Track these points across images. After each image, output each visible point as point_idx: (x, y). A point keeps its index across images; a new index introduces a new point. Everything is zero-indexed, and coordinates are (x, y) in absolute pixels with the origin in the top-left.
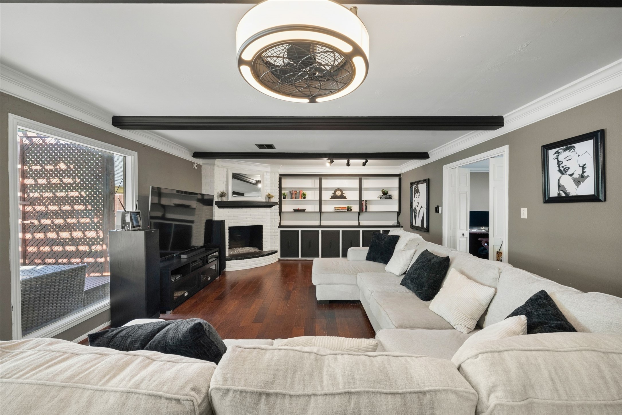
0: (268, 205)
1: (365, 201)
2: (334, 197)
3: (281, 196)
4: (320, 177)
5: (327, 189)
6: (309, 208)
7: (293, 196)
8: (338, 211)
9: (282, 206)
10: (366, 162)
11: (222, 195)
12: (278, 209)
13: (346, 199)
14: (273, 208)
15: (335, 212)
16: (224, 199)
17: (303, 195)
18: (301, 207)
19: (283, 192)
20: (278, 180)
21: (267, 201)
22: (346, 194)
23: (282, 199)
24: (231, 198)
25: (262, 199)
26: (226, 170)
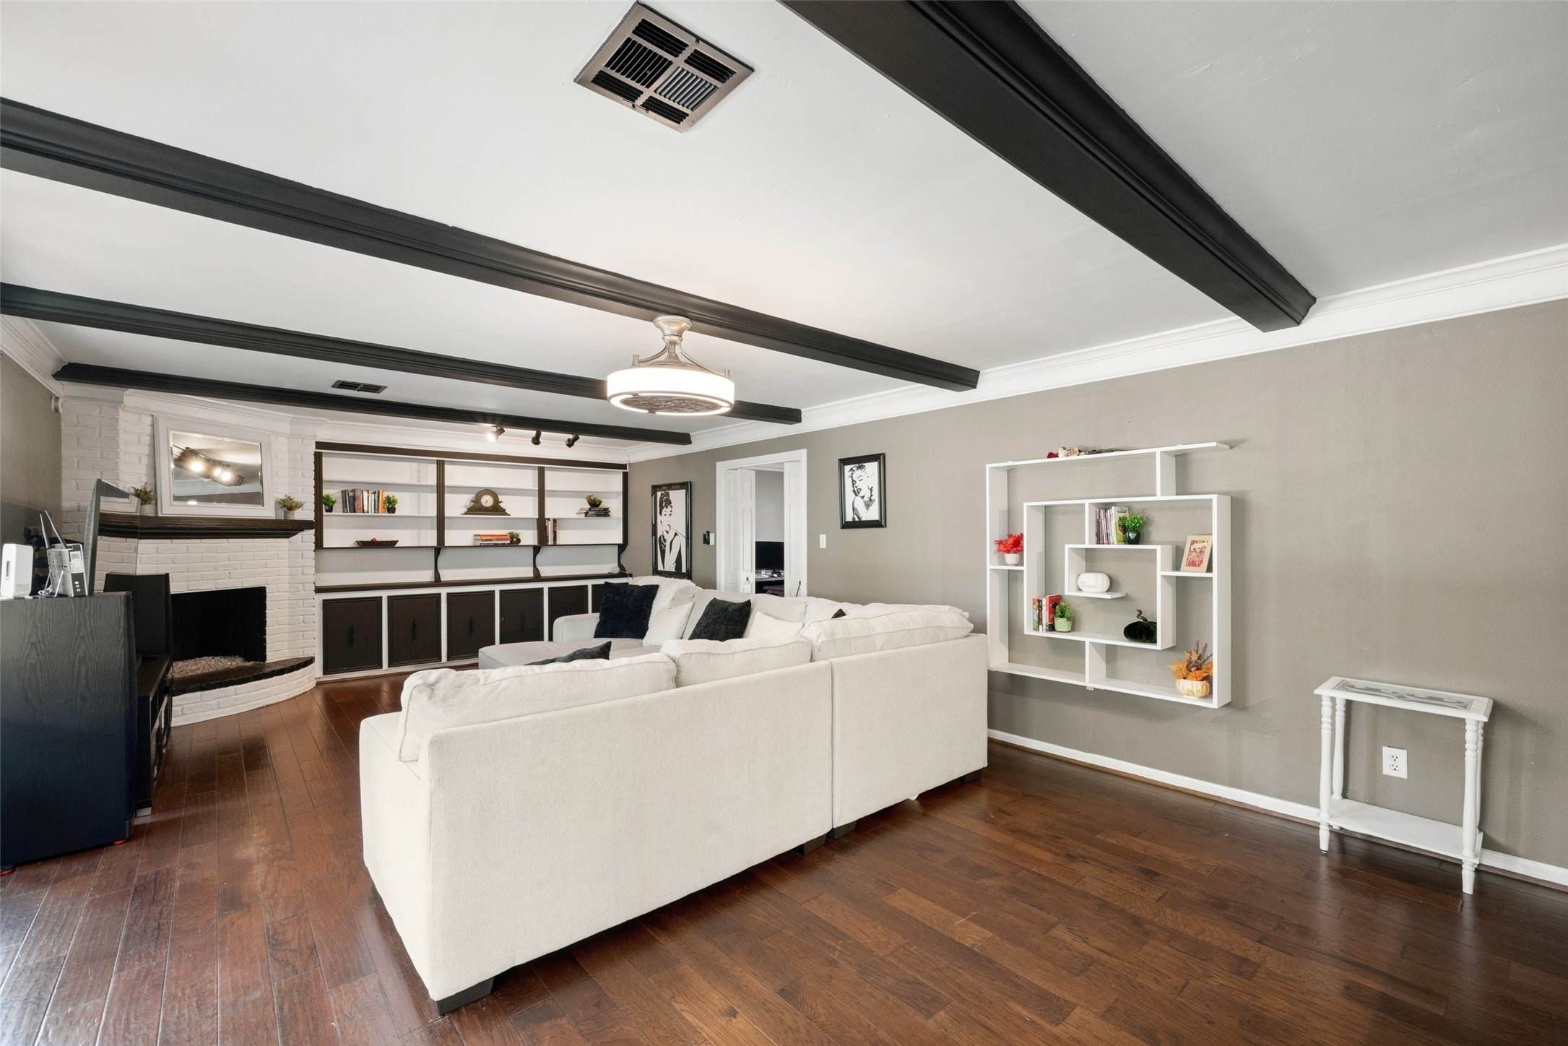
0: (283, 528)
1: (552, 521)
2: (476, 509)
3: (322, 503)
4: (441, 458)
5: (457, 490)
6: (405, 537)
8: (487, 544)
9: (324, 531)
10: (576, 439)
11: (145, 496)
12: (313, 539)
13: (507, 514)
14: (299, 536)
15: (480, 546)
16: (148, 510)
17: (389, 502)
18: (382, 536)
19: (325, 492)
20: (312, 459)
21: (281, 518)
22: (506, 502)
23: (324, 513)
24: (169, 509)
25: (267, 512)
26: (148, 420)
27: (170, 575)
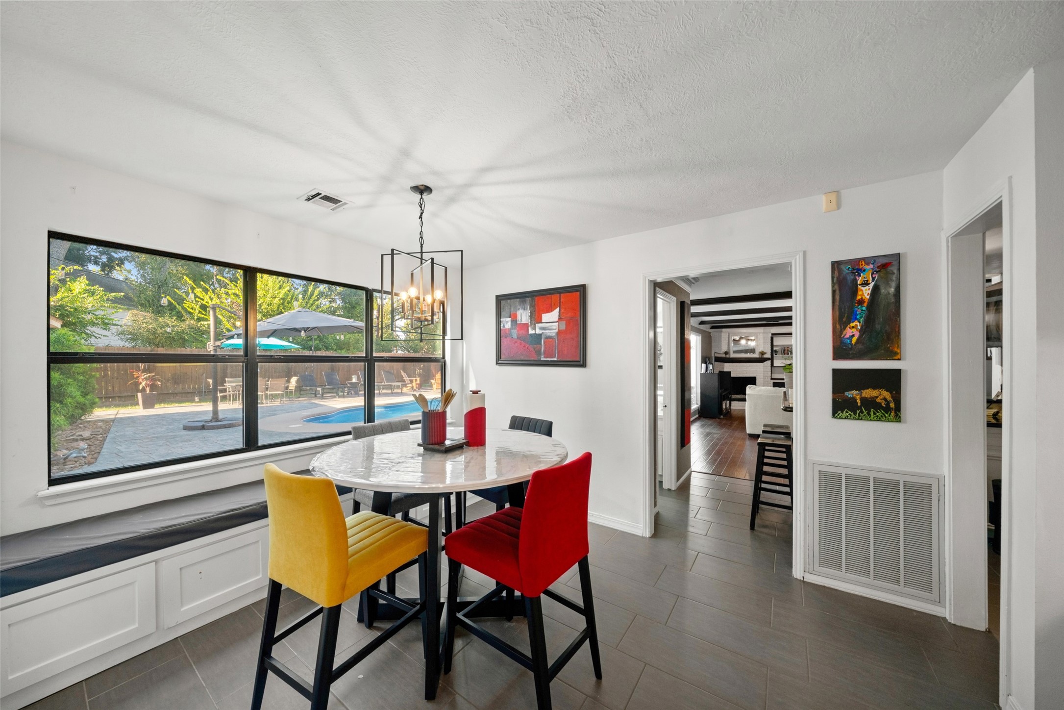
0: (761, 360)
3: (773, 352)
7: (786, 352)
9: (774, 361)
11: (726, 353)
12: (770, 363)
14: (766, 362)
16: (727, 356)
19: (775, 349)
20: (770, 339)
21: (760, 357)
23: (774, 355)
24: (732, 355)
25: (756, 355)
26: (728, 334)
27: (732, 372)
